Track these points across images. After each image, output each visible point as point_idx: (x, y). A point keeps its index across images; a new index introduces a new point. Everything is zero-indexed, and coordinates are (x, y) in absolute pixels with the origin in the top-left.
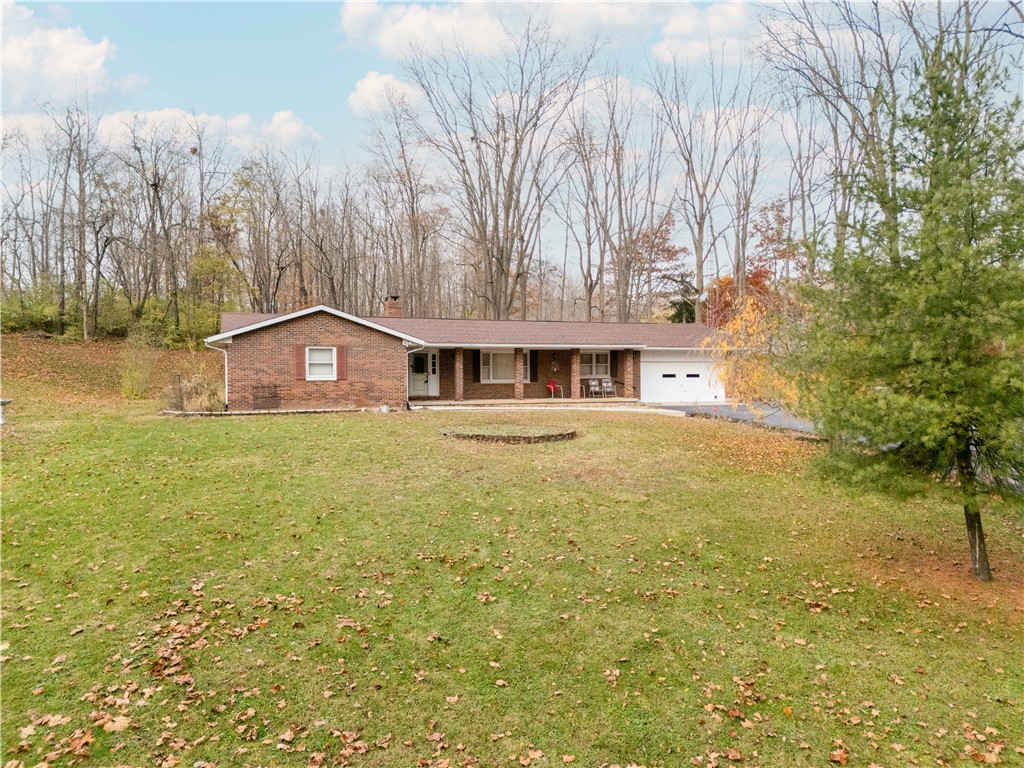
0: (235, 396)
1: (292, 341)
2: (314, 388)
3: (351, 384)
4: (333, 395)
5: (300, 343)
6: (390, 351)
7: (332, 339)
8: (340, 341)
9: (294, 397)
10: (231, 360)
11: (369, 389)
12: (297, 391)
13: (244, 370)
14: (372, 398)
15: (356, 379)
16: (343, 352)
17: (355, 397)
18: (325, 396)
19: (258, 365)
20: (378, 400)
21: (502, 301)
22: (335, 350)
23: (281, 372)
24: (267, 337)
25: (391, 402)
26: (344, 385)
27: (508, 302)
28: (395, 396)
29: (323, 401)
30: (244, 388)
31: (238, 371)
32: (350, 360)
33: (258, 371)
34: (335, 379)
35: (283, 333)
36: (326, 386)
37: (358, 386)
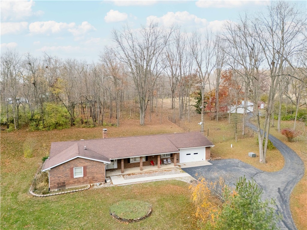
0: (52, 186)
1: (69, 167)
2: (77, 180)
3: (88, 177)
4: (82, 181)
5: (72, 167)
6: (100, 166)
7: (82, 164)
8: (84, 165)
9: (70, 183)
10: (50, 175)
11: (93, 178)
12: (71, 181)
13: (55, 177)
14: (94, 181)
15: (89, 175)
16: (85, 168)
17: (89, 181)
18: (80, 182)
19: (59, 175)
20: (96, 181)
21: (143, 108)
22: (83, 167)
23: (66, 176)
24: (61, 167)
25: (100, 181)
26: (86, 178)
27: (145, 108)
28: (102, 179)
29: (79, 183)
30: (55, 183)
31: (53, 178)
32: (87, 170)
33: (59, 177)
34: (83, 176)
35: (66, 165)
36: (80, 179)
37: (90, 178)
